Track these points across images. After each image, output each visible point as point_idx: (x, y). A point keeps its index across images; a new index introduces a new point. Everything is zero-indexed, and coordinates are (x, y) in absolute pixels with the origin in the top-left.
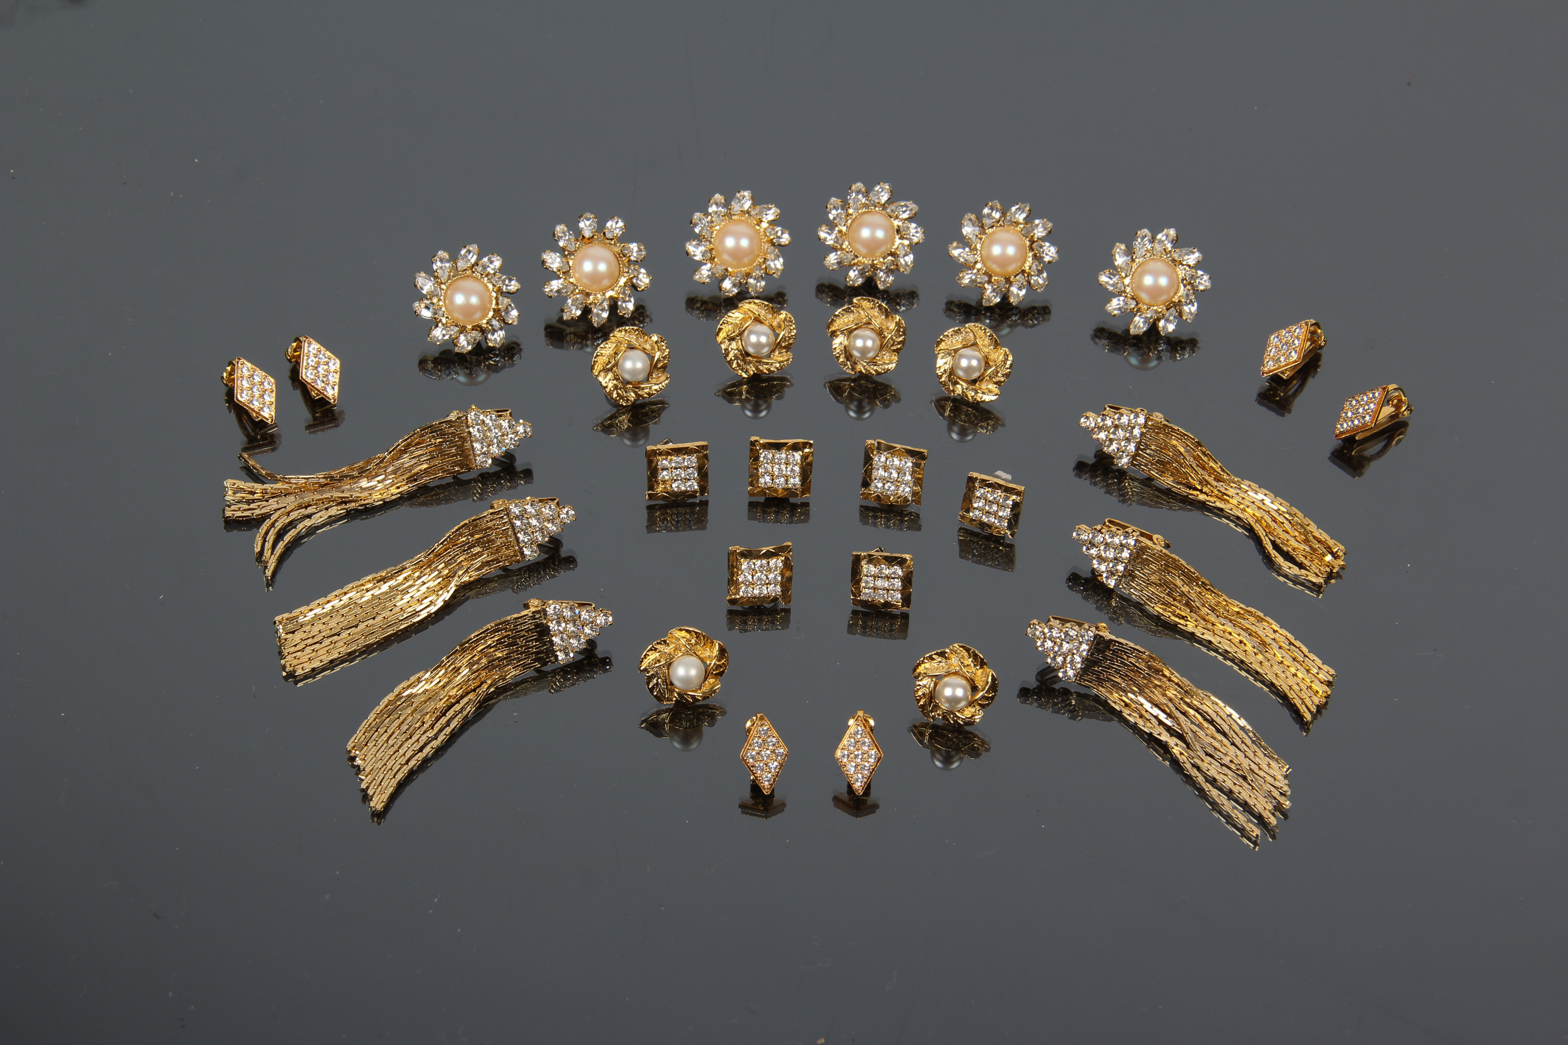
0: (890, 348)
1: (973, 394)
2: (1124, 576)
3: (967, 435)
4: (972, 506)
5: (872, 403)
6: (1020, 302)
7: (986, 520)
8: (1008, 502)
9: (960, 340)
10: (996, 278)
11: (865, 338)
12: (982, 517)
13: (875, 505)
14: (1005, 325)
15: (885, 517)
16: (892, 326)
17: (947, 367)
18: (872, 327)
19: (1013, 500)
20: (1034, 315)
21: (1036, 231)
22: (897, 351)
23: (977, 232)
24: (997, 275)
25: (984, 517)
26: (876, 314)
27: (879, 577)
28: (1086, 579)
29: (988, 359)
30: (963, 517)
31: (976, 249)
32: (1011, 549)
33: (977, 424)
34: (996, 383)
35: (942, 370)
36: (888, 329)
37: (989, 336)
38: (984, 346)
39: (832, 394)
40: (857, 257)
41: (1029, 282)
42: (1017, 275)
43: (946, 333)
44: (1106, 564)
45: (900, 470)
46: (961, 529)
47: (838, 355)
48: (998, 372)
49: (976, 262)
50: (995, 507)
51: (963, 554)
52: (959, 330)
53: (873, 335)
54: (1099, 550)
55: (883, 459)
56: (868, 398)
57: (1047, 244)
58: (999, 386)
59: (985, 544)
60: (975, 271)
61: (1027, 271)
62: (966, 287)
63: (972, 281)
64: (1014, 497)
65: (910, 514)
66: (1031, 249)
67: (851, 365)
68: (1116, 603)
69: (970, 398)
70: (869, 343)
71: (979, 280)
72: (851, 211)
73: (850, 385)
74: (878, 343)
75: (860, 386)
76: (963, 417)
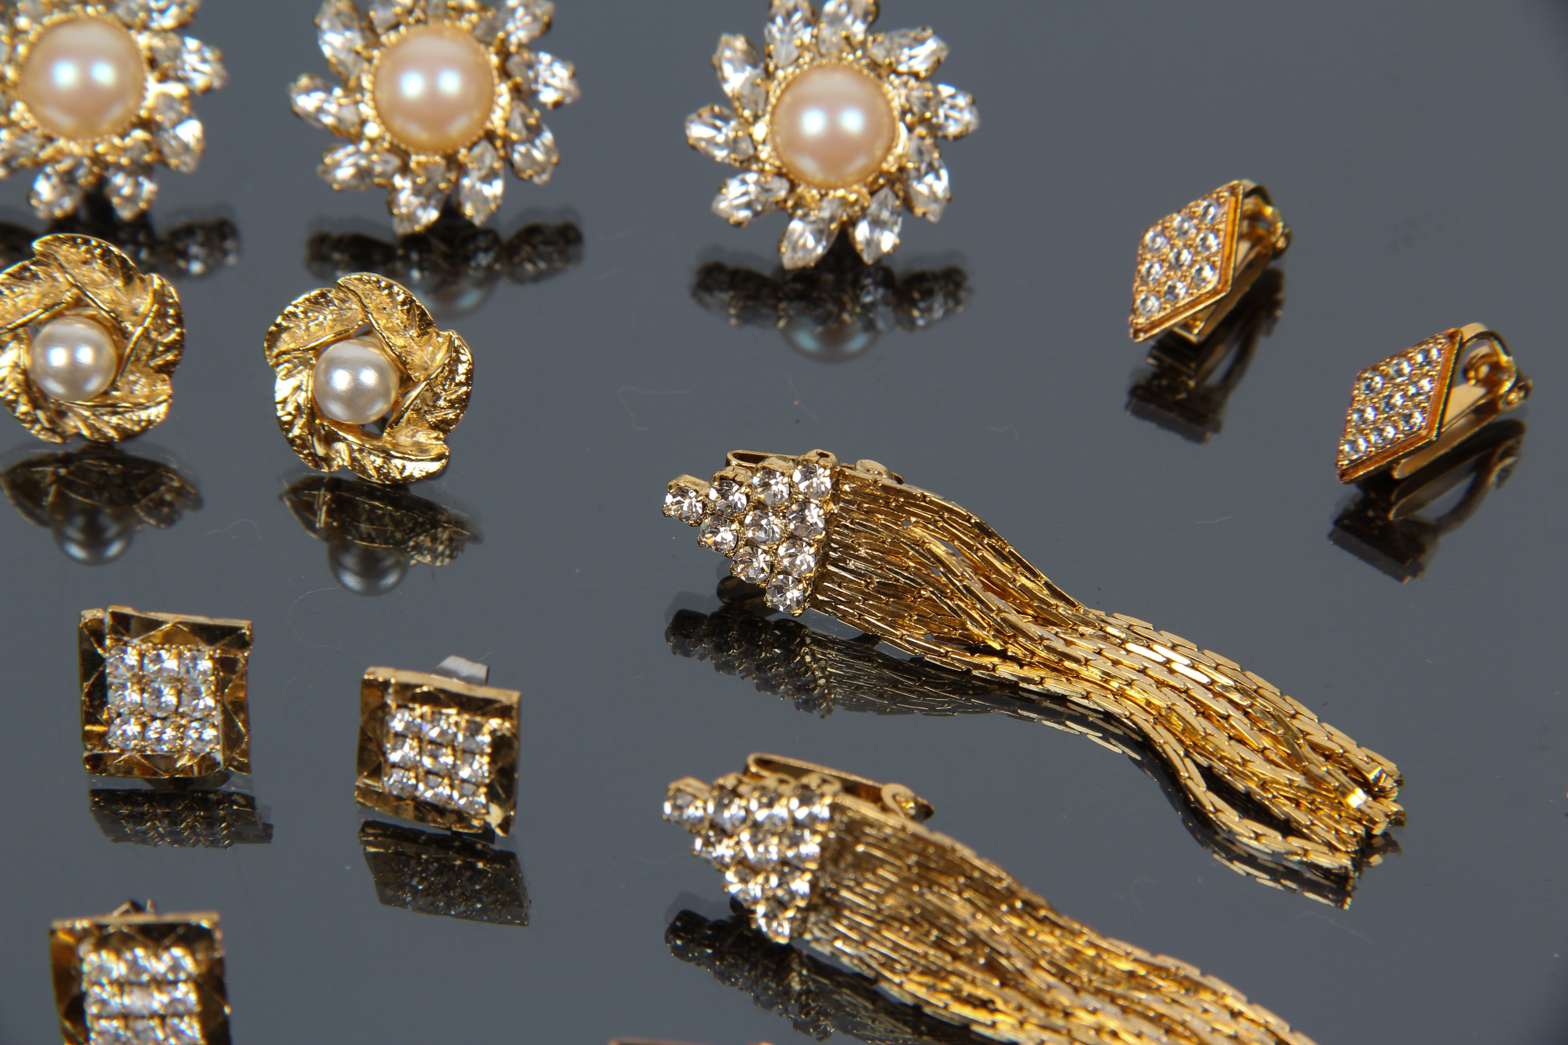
0: (147, 365)
1: (379, 461)
2: (811, 908)
3: (383, 573)
4: (386, 760)
5: (124, 516)
6: (492, 216)
7: (429, 794)
8: (479, 738)
9: (328, 323)
10: (423, 158)
11: (72, 344)
12: (416, 787)
13: (138, 783)
14: (464, 283)
15: (166, 815)
16: (145, 303)
17: (301, 398)
18: (91, 312)
19: (493, 733)
20: (534, 247)
21: (510, 27)
22: (166, 369)
23: (359, 45)
24: (421, 149)
25: (421, 786)
26: (98, 276)
27: (131, 984)
28: (719, 927)
29: (405, 363)
30: (366, 792)
31: (360, 89)
32: (508, 865)
33: (405, 541)
34: (435, 427)
35: (291, 408)
36: (134, 312)
37: (403, 303)
38: (393, 331)
39: (19, 504)
40: (50, 139)
41: (508, 161)
42: (474, 144)
43: (290, 309)
44: (760, 879)
45: (178, 683)
46: (367, 824)
47: (11, 397)
48: (437, 397)
49: (363, 122)
50: (447, 759)
51: (389, 893)
52: (323, 295)
53: (95, 333)
54: (738, 843)
55: (132, 658)
56: (111, 502)
57: (545, 58)
58: (445, 432)
59: (437, 860)
60: (364, 146)
61: (500, 131)
62: (346, 189)
63: (363, 174)
64: (494, 723)
65: (228, 798)
66: (505, 73)
67: (50, 421)
68: (802, 982)
69: (373, 472)
70: (86, 356)
71: (378, 169)
72: (23, 22)
73: (56, 474)
74: (110, 351)
75: (84, 473)
76: (364, 527)
